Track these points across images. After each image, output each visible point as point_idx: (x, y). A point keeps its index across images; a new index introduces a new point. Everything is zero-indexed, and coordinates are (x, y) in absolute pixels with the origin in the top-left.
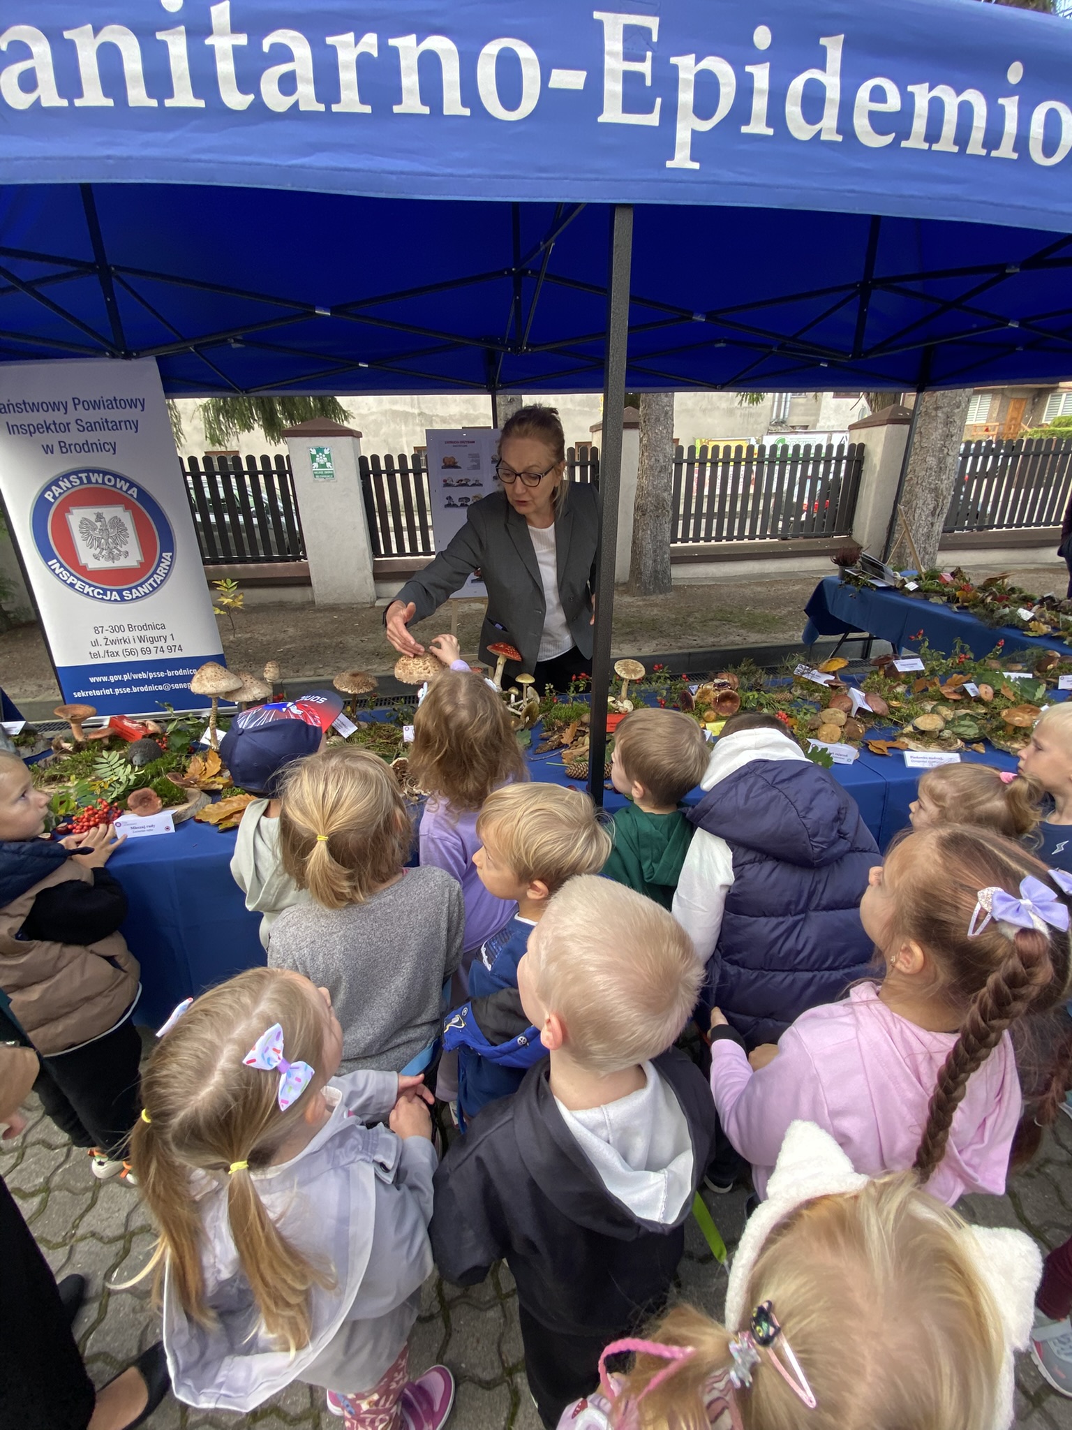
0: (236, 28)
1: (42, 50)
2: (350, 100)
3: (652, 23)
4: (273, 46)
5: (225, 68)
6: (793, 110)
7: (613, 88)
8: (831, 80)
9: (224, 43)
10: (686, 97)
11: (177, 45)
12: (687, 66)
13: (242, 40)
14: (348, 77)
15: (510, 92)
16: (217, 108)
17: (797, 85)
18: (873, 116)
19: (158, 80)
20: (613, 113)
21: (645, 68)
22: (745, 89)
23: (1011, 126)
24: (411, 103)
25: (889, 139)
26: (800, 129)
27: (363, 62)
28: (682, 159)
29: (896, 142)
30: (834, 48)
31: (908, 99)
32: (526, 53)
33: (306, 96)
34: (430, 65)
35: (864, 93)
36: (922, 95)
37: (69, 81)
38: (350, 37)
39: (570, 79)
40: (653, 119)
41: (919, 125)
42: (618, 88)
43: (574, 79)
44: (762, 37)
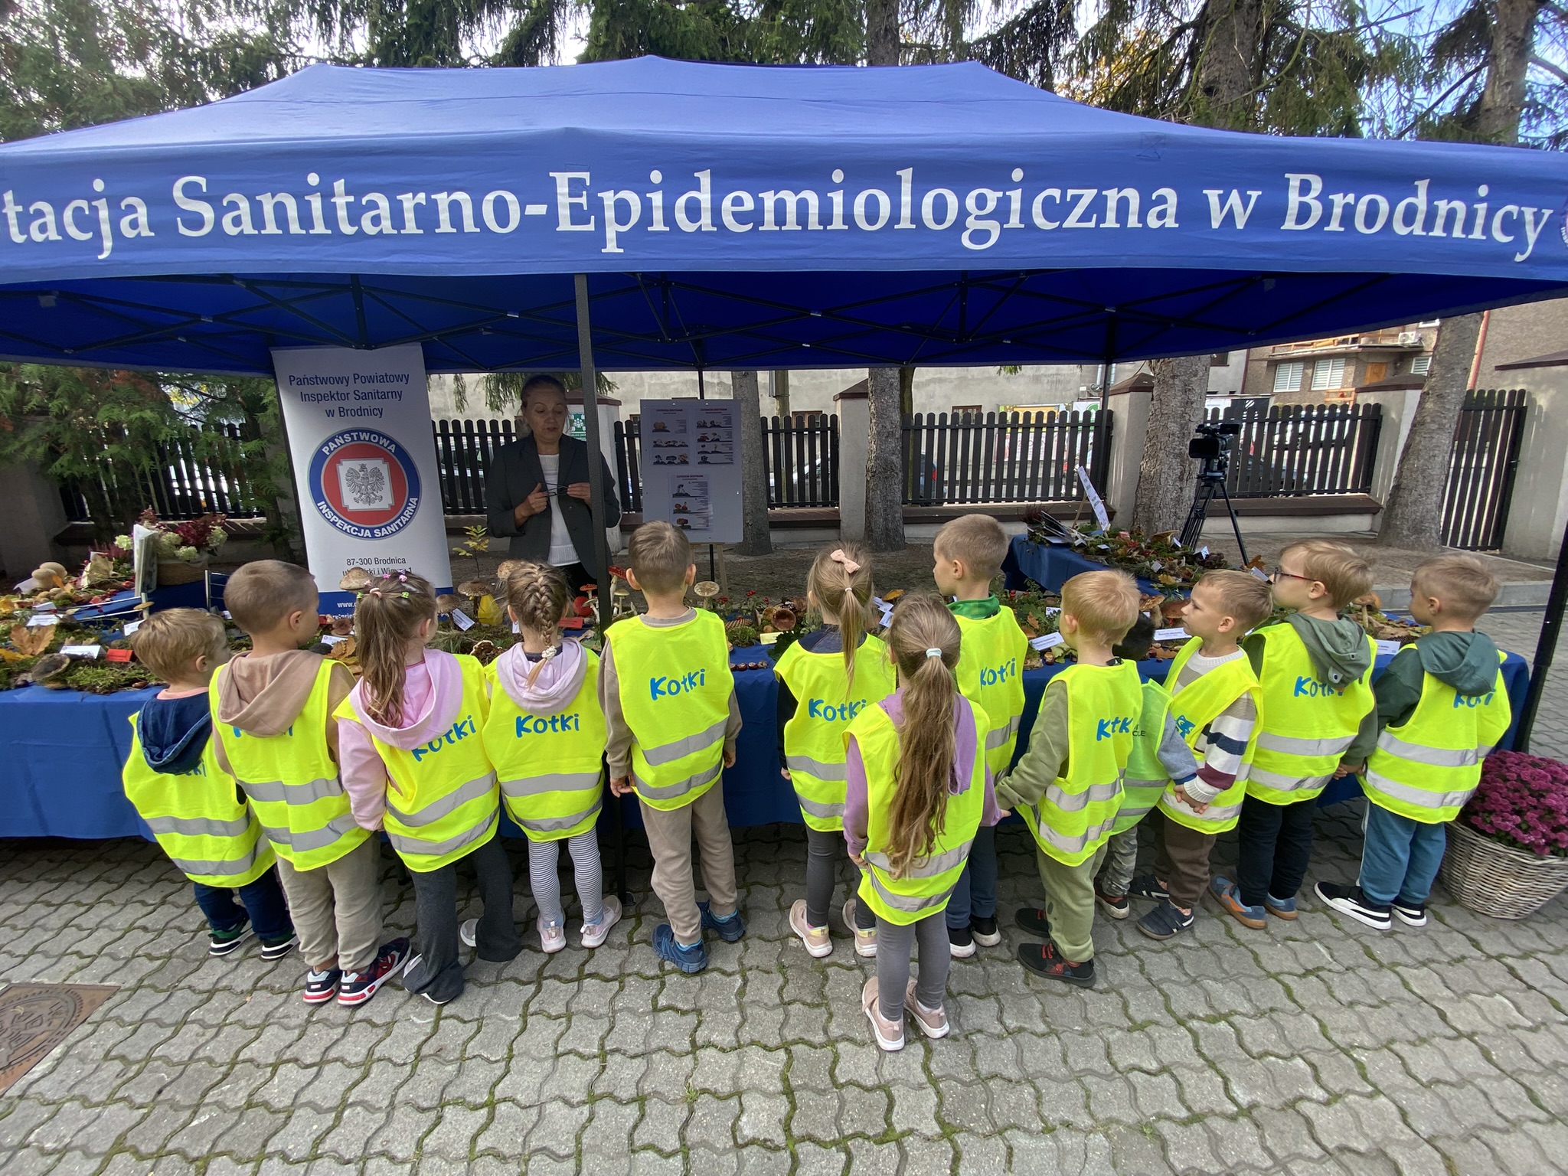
0: (347, 193)
1: (244, 206)
2: (411, 227)
3: (586, 176)
4: (368, 202)
5: (342, 213)
6: (681, 217)
7: (564, 213)
8: (705, 197)
9: (341, 201)
10: (610, 214)
11: (316, 203)
12: (609, 198)
13: (351, 199)
14: (409, 216)
15: (502, 217)
16: (338, 234)
17: (681, 202)
18: (734, 214)
19: (306, 220)
20: (565, 225)
21: (583, 200)
22: (647, 207)
23: (838, 210)
24: (445, 227)
25: (750, 226)
26: (687, 227)
27: (417, 208)
28: (611, 247)
29: (755, 228)
30: (705, 178)
31: (759, 203)
32: (509, 197)
33: (386, 226)
34: (455, 208)
35: (727, 203)
36: (769, 199)
37: (258, 221)
38: (410, 195)
39: (538, 210)
40: (591, 227)
41: (769, 216)
42: (568, 212)
43: (540, 210)
44: (656, 177)
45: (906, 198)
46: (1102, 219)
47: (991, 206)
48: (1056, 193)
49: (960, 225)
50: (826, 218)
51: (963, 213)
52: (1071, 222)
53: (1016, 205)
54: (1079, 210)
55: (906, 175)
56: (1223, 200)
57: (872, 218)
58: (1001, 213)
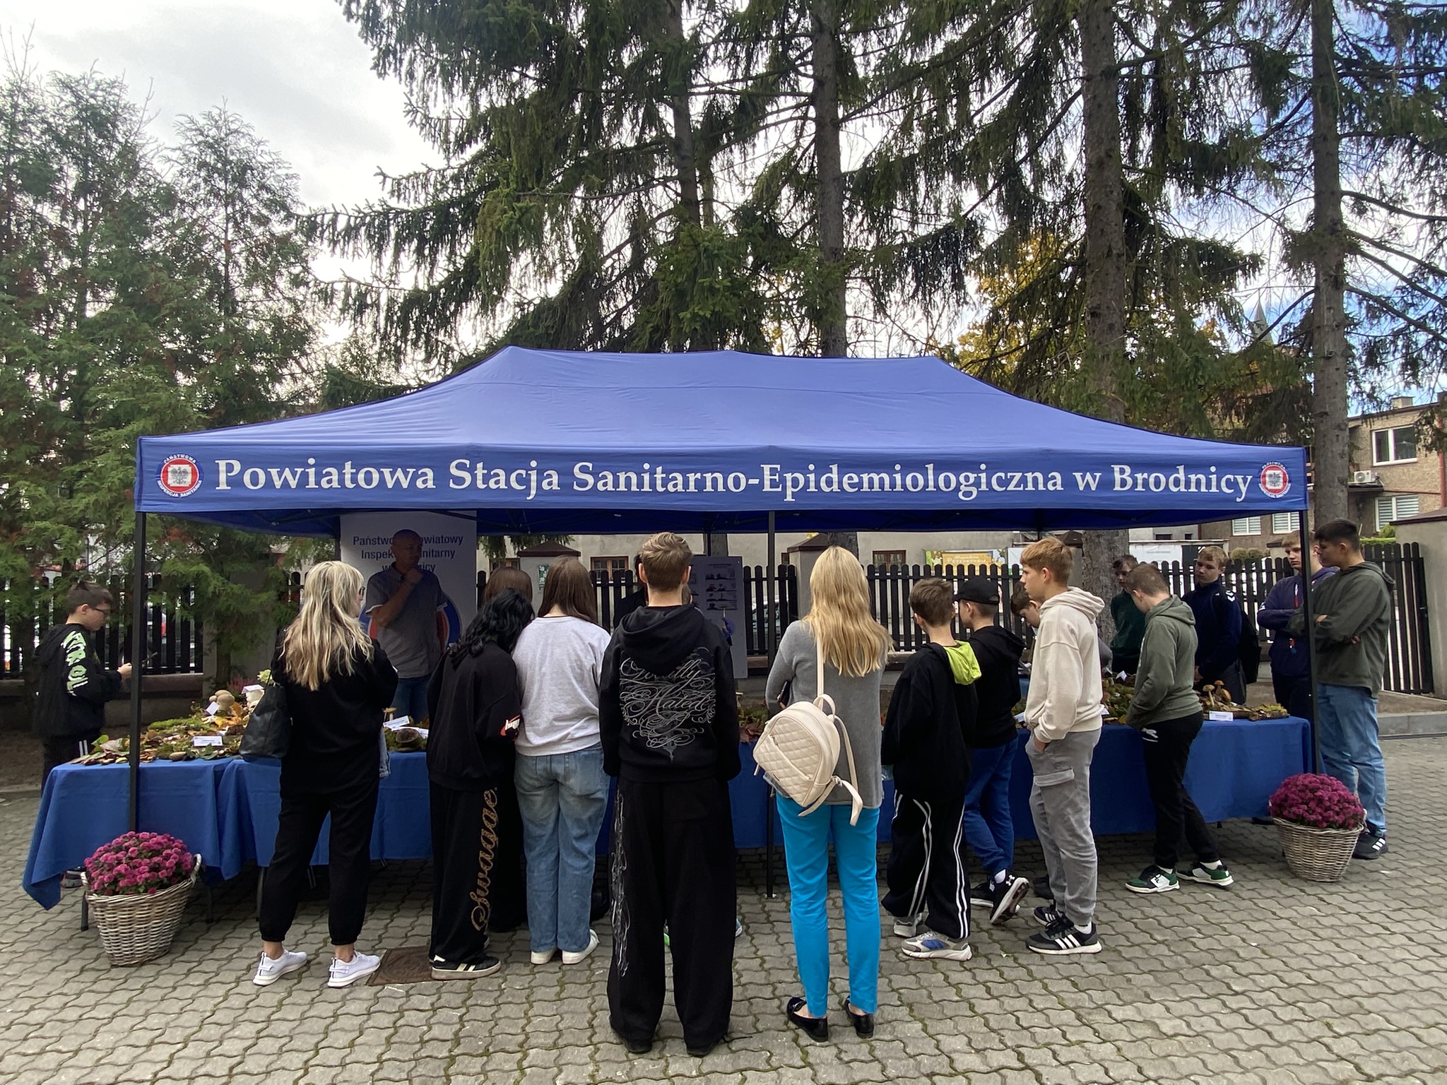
0: (663, 473)
1: (610, 477)
2: (692, 488)
3: (778, 467)
4: (672, 477)
5: (659, 482)
6: (823, 485)
7: (767, 483)
8: (835, 476)
9: (659, 476)
10: (789, 484)
11: (646, 477)
12: (789, 476)
13: (664, 475)
14: (692, 484)
15: (737, 485)
16: (655, 491)
17: (823, 479)
18: (849, 484)
19: (640, 484)
20: (767, 488)
21: (777, 477)
22: (807, 481)
23: (899, 482)
24: (709, 488)
25: (856, 489)
26: (826, 489)
27: (696, 480)
28: (789, 498)
29: (859, 490)
30: (835, 468)
31: (861, 479)
32: (741, 476)
33: (680, 488)
34: (715, 480)
35: (845, 479)
36: (865, 477)
37: (616, 484)
38: (693, 474)
39: (754, 482)
40: (780, 490)
41: (866, 485)
42: (769, 483)
43: (756, 481)
44: (812, 467)
45: (931, 477)
46: (1026, 486)
47: (972, 480)
48: (1003, 475)
49: (957, 489)
50: (893, 485)
51: (959, 484)
52: (1011, 488)
53: (984, 480)
54: (1014, 482)
55: (930, 467)
56: (1083, 477)
57: (915, 486)
58: (977, 484)
